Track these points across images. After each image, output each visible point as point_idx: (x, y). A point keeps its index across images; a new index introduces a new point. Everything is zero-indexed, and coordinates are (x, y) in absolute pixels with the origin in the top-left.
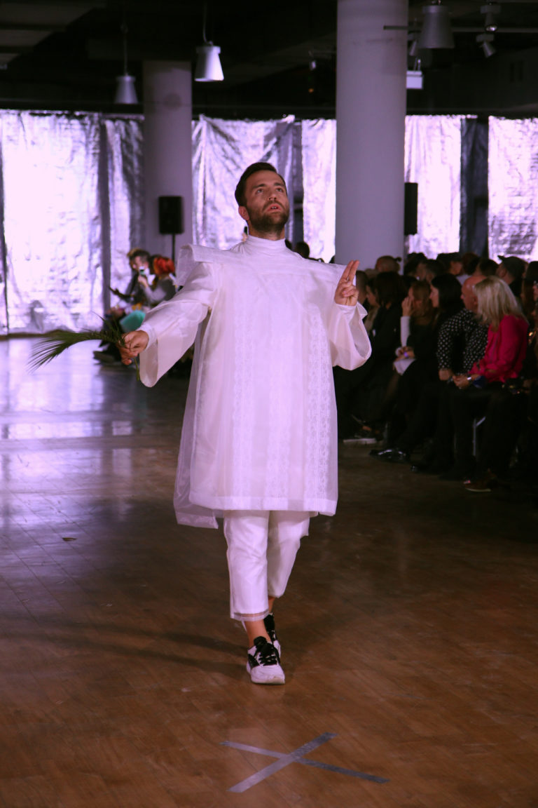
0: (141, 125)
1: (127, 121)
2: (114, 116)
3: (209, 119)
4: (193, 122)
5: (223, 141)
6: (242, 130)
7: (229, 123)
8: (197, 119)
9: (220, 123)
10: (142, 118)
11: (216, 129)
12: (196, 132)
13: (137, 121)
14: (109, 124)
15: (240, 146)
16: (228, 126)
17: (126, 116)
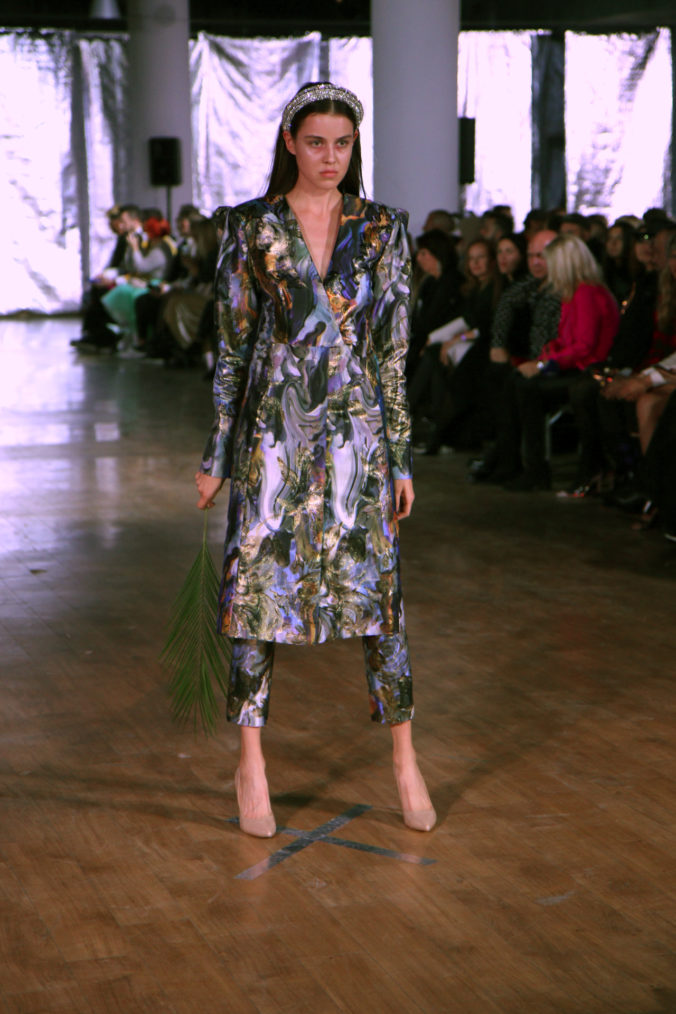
0: (125, 45)
1: (107, 41)
2: (90, 34)
3: (212, 37)
4: (191, 43)
5: (230, 66)
7: (238, 42)
8: (195, 38)
9: (226, 42)
10: (126, 36)
11: (219, 50)
12: (194, 56)
13: (119, 40)
14: (84, 45)
15: (252, 73)
16: (236, 46)
17: (106, 35)
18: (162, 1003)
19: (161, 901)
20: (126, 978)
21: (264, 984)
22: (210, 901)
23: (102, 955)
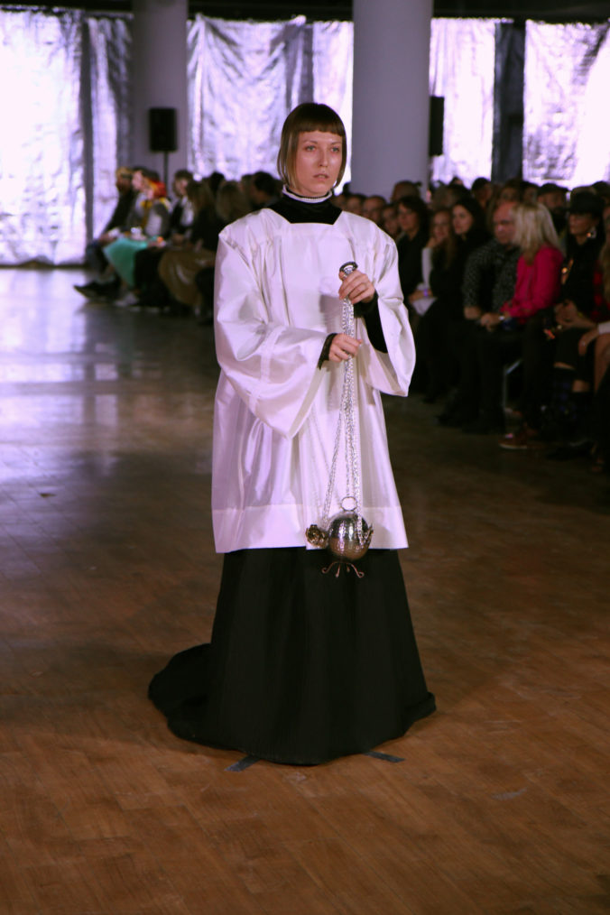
0: (129, 24)
1: (113, 20)
2: (98, 13)
3: (207, 19)
4: (189, 23)
5: (223, 44)
6: (245, 33)
7: (232, 24)
8: (193, 18)
9: (220, 23)
10: (130, 16)
11: (215, 31)
12: (191, 34)
13: (124, 19)
14: (92, 23)
15: (243, 51)
16: (230, 28)
17: (112, 14)
18: (161, 879)
19: (160, 789)
20: (128, 855)
21: (251, 863)
22: (203, 790)
23: (108, 835)
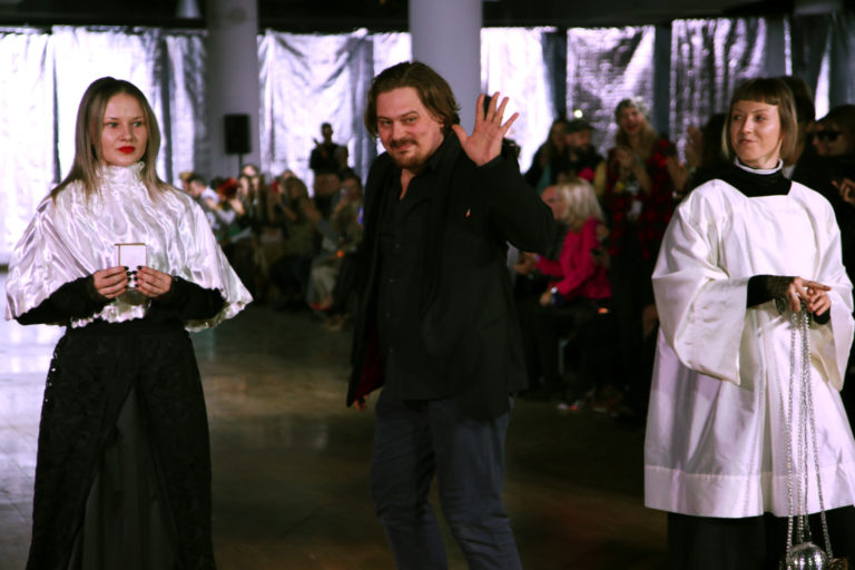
0: (205, 42)
1: (189, 37)
2: (176, 31)
3: (276, 33)
4: (259, 38)
5: (291, 56)
6: (311, 45)
7: (299, 37)
8: (263, 33)
9: (288, 37)
10: (205, 33)
11: (284, 44)
12: (261, 49)
13: (200, 36)
14: (171, 41)
15: (310, 62)
16: (297, 41)
17: (189, 32)
